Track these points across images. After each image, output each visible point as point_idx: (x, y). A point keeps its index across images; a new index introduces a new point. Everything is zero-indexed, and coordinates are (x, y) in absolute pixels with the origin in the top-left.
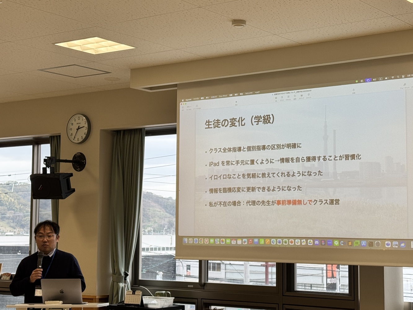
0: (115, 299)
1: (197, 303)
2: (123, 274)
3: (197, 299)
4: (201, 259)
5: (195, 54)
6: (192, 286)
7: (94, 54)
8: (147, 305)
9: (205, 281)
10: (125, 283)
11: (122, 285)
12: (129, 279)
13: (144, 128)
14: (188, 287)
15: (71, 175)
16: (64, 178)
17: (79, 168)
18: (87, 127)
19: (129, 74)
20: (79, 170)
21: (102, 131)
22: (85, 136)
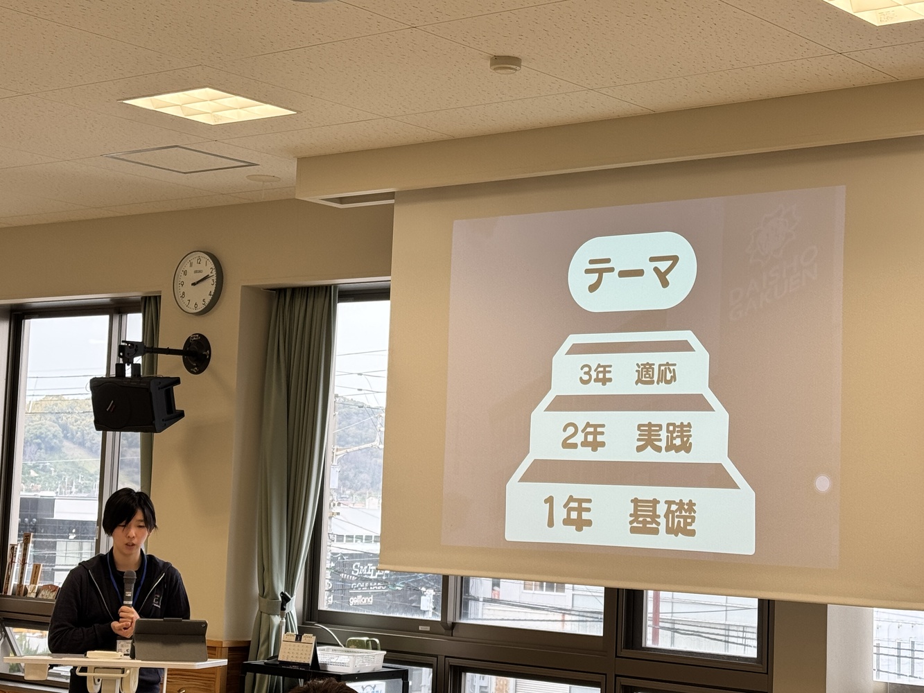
0: (263, 649)
1: (435, 665)
2: (279, 599)
3: (436, 656)
5: (428, 128)
6: (428, 629)
7: (212, 123)
8: (325, 665)
9: (455, 617)
10: (282, 617)
11: (277, 620)
13: (335, 286)
14: (420, 629)
16: (159, 388)
17: (197, 366)
18: (215, 281)
20: (195, 370)
21: (247, 289)
22: (210, 298)
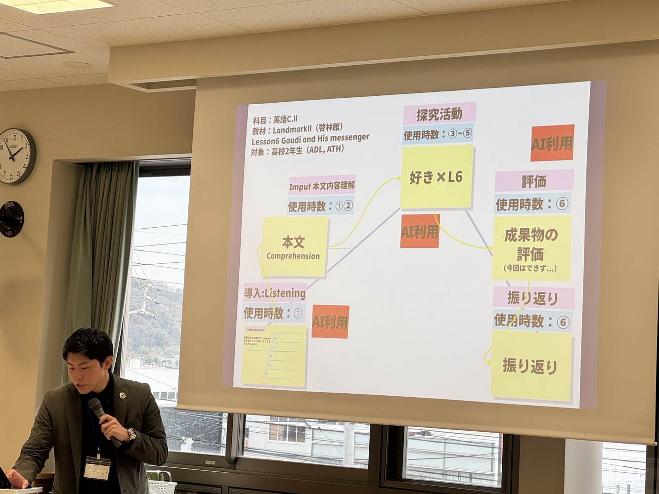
3: (221, 487)
4: (232, 411)
5: (230, 23)
6: (214, 463)
7: (38, 13)
9: (238, 453)
13: (137, 162)
14: (206, 463)
17: (10, 230)
18: (29, 155)
19: (106, 57)
20: (10, 234)
21: (58, 163)
22: (24, 170)
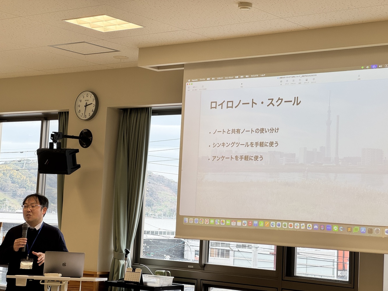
0: (115, 276)
1: (196, 284)
2: (124, 252)
3: (197, 279)
7: (104, 32)
8: (146, 283)
10: (126, 261)
11: (122, 262)
12: (130, 256)
13: (151, 107)
14: (189, 267)
15: (77, 151)
16: (70, 154)
17: (85, 144)
18: (95, 105)
19: (137, 53)
20: (85, 146)
21: (109, 109)
22: (92, 113)
